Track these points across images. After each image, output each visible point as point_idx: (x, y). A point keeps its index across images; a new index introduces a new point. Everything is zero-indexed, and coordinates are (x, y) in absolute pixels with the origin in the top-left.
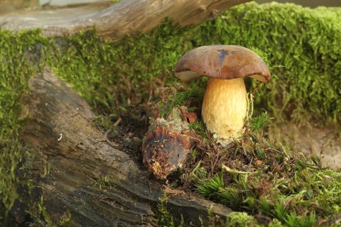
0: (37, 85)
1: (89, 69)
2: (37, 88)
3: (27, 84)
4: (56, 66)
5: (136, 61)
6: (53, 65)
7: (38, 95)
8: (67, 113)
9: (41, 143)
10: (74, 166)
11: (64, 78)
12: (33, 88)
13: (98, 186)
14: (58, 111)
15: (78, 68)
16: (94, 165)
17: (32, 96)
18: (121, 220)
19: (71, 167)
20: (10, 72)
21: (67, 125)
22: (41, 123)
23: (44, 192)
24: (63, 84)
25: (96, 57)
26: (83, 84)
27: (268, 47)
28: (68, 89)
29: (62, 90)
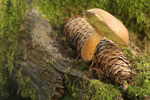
0: (28, 15)
1: (56, 9)
2: (28, 16)
3: (24, 14)
4: (38, 6)
5: (79, 6)
6: (37, 5)
7: (28, 20)
8: (38, 28)
9: (26, 43)
10: (37, 54)
11: (42, 12)
12: (26, 16)
13: (44, 64)
14: (34, 28)
15: (49, 8)
16: (44, 54)
17: (25, 20)
18: (48, 81)
19: (35, 55)
20: (17, 8)
21: (37, 34)
22: (27, 33)
23: (22, 66)
24: (40, 15)
25: (59, 3)
26: (51, 16)
27: (146, 3)
28: (42, 17)
29: (39, 18)
